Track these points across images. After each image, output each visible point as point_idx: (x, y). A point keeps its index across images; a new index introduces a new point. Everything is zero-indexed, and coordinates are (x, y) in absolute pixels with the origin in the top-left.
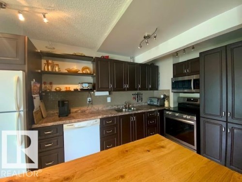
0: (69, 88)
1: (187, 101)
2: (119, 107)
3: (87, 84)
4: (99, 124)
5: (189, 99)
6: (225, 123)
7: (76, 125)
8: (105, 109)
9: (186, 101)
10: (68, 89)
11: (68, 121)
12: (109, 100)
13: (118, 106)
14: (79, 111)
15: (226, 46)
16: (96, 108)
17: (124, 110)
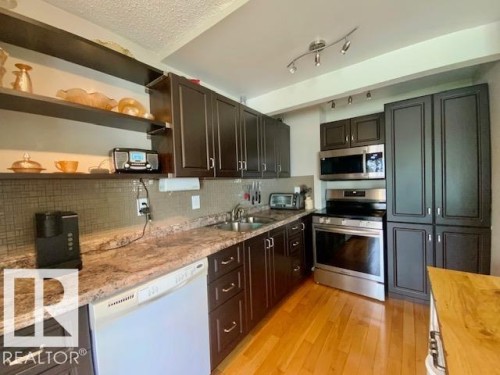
0: (76, 164)
1: (346, 195)
2: (220, 218)
3: (144, 154)
4: (206, 273)
5: (348, 193)
6: (431, 227)
7: (143, 293)
8: (187, 228)
9: (342, 196)
10: (69, 170)
11: (108, 288)
12: (196, 202)
13: (217, 216)
14: (113, 244)
15: (432, 96)
16: (163, 228)
17: (236, 224)
